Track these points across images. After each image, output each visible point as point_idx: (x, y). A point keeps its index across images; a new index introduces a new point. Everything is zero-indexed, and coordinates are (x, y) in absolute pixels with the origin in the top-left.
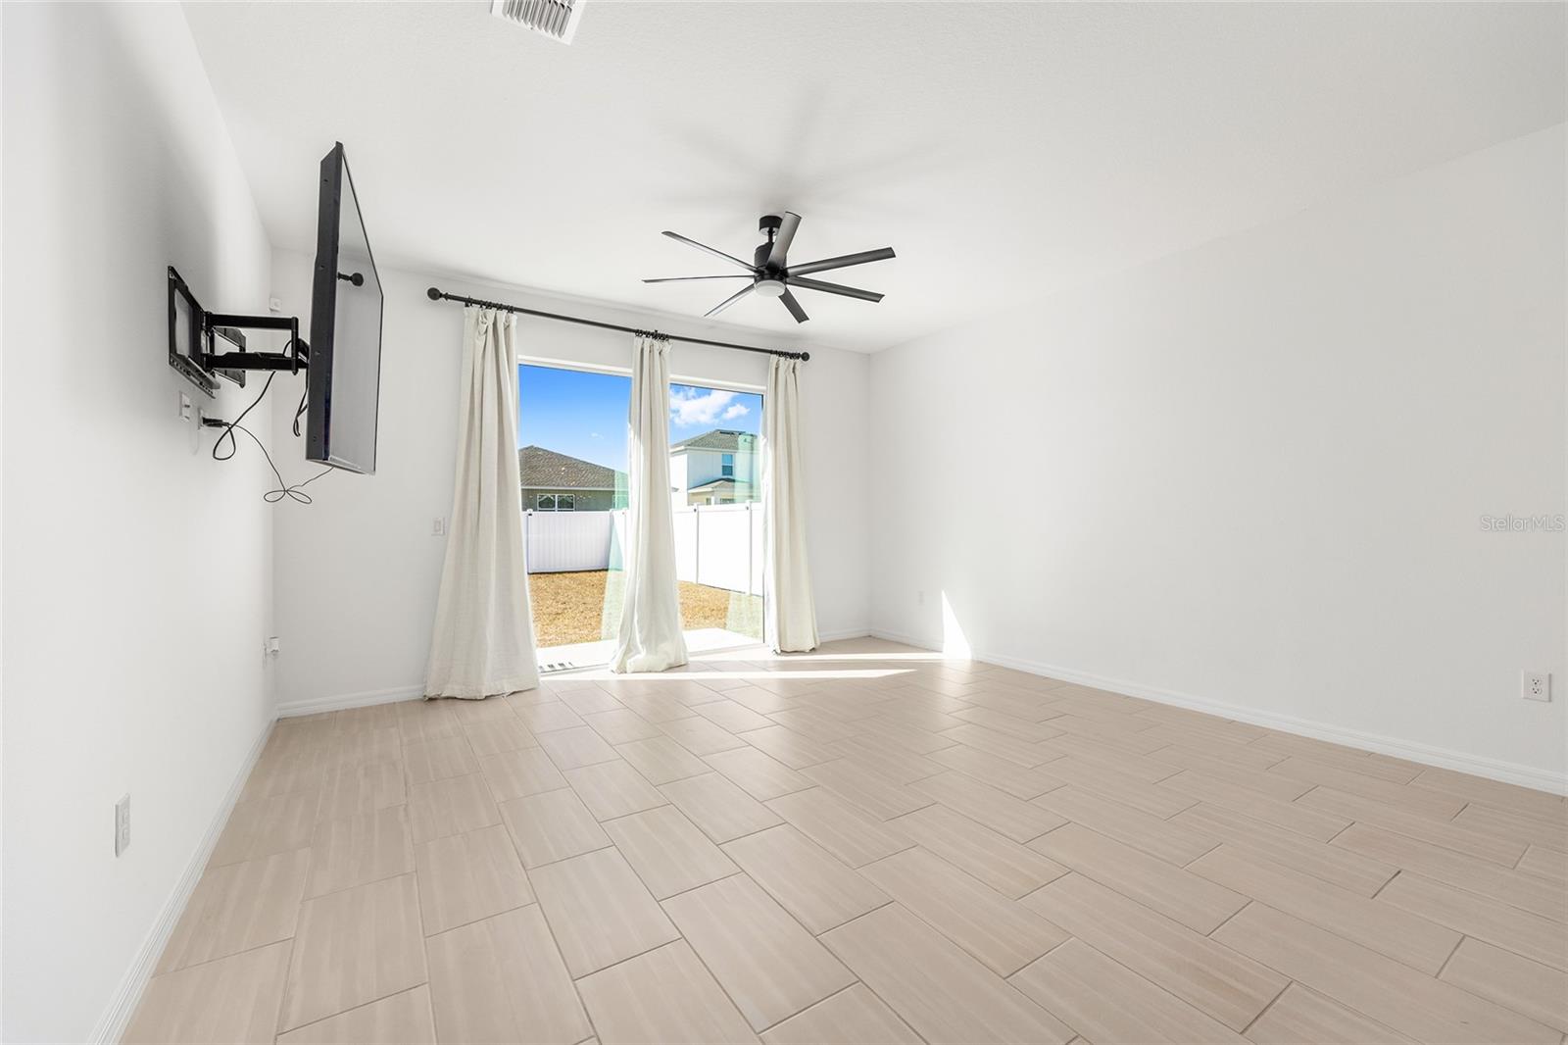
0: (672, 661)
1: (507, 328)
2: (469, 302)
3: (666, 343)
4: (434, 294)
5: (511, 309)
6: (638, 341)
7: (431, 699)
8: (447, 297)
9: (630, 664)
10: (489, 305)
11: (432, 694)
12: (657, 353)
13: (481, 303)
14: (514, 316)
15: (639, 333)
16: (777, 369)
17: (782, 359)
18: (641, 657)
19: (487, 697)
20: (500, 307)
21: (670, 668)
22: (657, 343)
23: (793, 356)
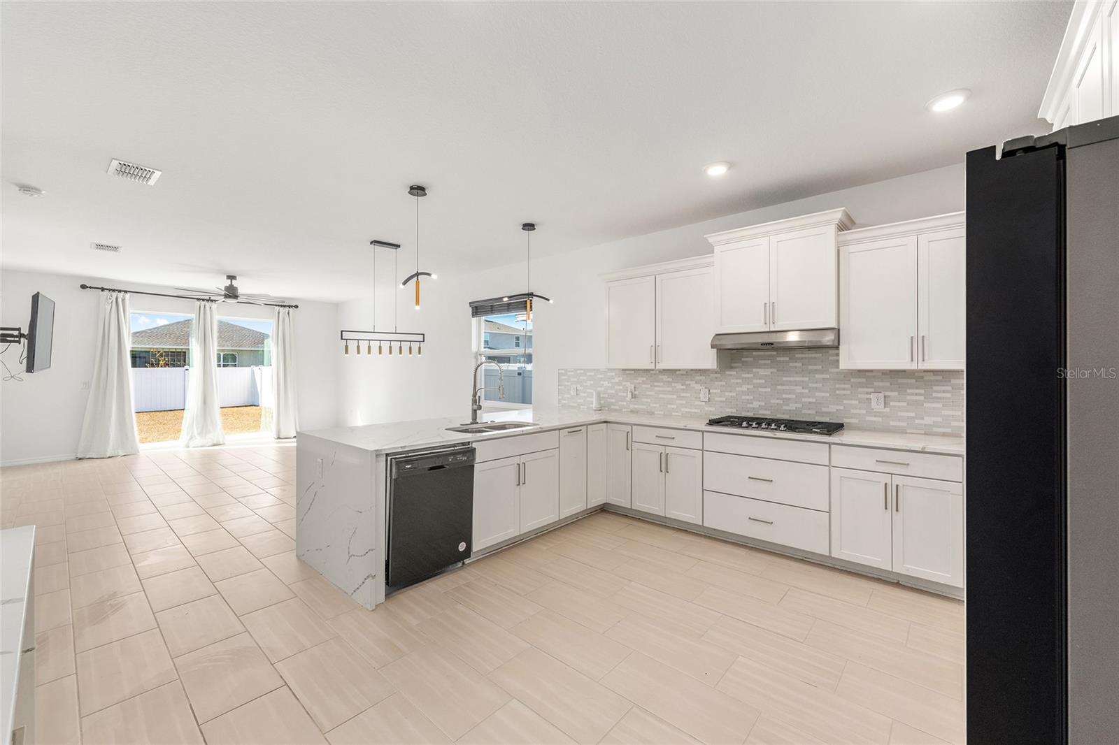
0: (215, 442)
1: (123, 300)
2: (103, 289)
3: (213, 303)
4: (83, 287)
5: (126, 292)
6: (198, 303)
7: (80, 459)
8: (90, 288)
9: (191, 444)
10: (114, 290)
11: (81, 457)
12: (208, 308)
13: (110, 290)
14: (128, 296)
15: (198, 299)
16: (279, 313)
17: (281, 309)
18: (198, 440)
19: (109, 457)
20: (120, 291)
21: (214, 445)
22: (208, 304)
23: (290, 307)
